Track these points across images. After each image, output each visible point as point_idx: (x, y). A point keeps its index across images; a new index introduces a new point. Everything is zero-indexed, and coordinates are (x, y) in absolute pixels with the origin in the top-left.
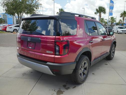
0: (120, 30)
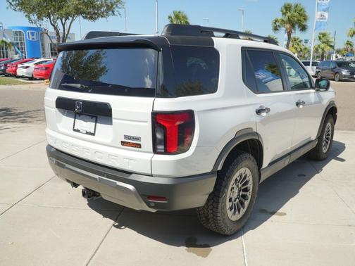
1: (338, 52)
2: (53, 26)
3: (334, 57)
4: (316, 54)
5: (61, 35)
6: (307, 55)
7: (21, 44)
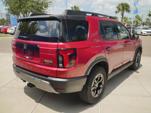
0: (144, 31)
4: (134, 24)
6: (130, 25)
7: (9, 20)
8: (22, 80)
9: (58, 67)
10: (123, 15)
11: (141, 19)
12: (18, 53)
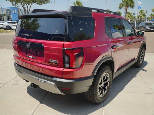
1: (148, 18)
2: (23, 7)
3: (146, 21)
4: (138, 20)
5: (27, 11)
6: (134, 20)
7: (10, 15)
8: (24, 80)
9: (64, 67)
10: (126, 10)
11: (145, 15)
12: (20, 52)
